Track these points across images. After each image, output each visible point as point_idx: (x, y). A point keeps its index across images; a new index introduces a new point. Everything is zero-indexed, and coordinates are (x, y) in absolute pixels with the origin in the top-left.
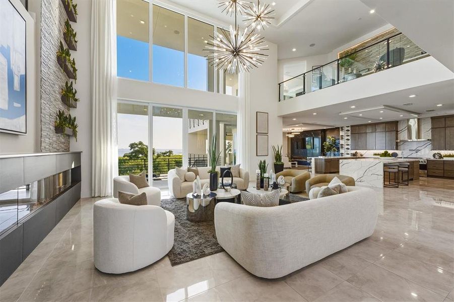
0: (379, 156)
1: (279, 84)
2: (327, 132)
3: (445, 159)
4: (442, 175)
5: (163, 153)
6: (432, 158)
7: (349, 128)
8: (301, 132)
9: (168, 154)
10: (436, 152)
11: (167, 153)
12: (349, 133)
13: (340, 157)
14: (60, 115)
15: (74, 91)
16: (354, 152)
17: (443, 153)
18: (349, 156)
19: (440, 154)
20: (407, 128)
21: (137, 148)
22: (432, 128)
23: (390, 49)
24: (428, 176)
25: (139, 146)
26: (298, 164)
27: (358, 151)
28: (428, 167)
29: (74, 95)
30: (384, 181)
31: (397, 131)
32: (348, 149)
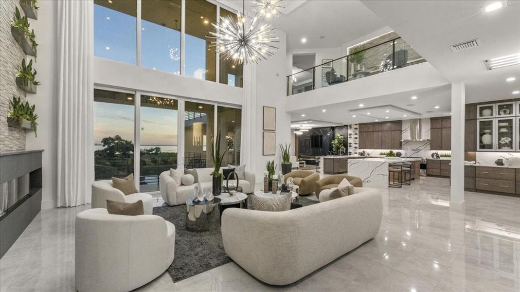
0: (385, 156)
1: (288, 77)
2: (336, 130)
3: (441, 158)
4: (438, 174)
5: (147, 151)
6: (431, 158)
7: (357, 127)
8: (309, 130)
9: (154, 152)
10: (434, 151)
11: (153, 150)
12: (357, 131)
13: (348, 156)
14: (16, 103)
15: (33, 72)
16: (361, 151)
17: (440, 152)
18: (357, 155)
19: (437, 154)
20: (410, 127)
21: (112, 144)
22: (431, 129)
23: (395, 51)
24: (428, 175)
25: (116, 141)
26: (306, 164)
27: (365, 150)
28: (428, 167)
29: (33, 76)
30: (389, 181)
31: (401, 131)
32: (356, 148)
